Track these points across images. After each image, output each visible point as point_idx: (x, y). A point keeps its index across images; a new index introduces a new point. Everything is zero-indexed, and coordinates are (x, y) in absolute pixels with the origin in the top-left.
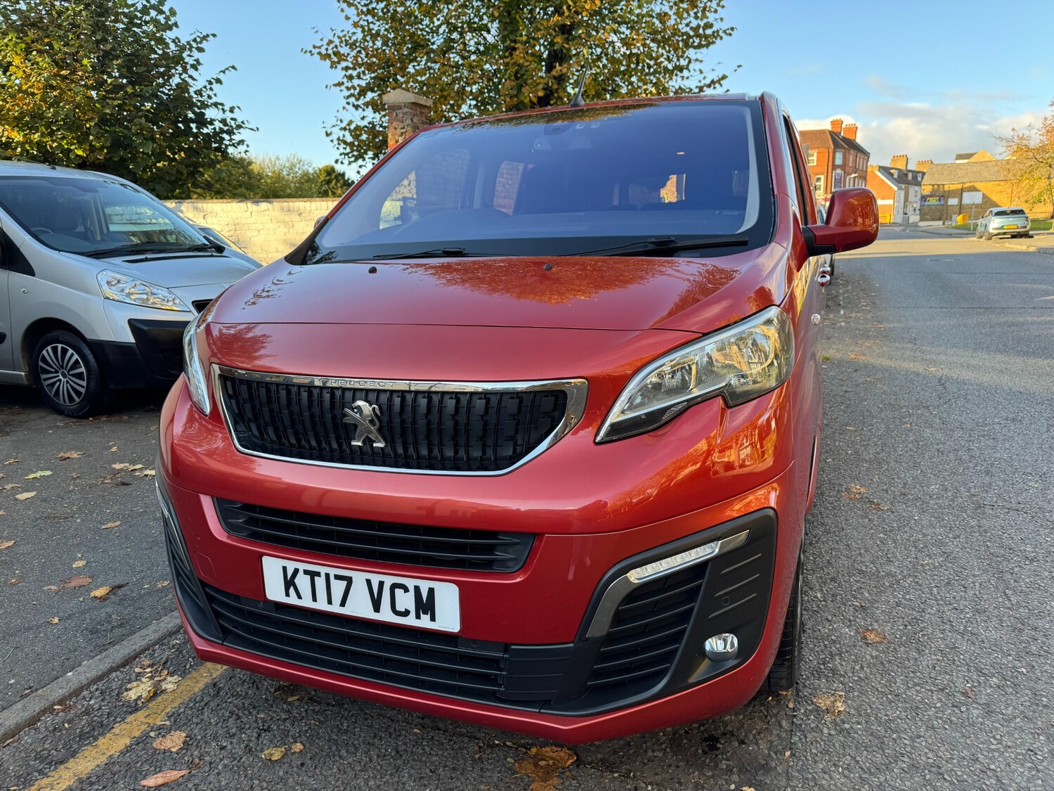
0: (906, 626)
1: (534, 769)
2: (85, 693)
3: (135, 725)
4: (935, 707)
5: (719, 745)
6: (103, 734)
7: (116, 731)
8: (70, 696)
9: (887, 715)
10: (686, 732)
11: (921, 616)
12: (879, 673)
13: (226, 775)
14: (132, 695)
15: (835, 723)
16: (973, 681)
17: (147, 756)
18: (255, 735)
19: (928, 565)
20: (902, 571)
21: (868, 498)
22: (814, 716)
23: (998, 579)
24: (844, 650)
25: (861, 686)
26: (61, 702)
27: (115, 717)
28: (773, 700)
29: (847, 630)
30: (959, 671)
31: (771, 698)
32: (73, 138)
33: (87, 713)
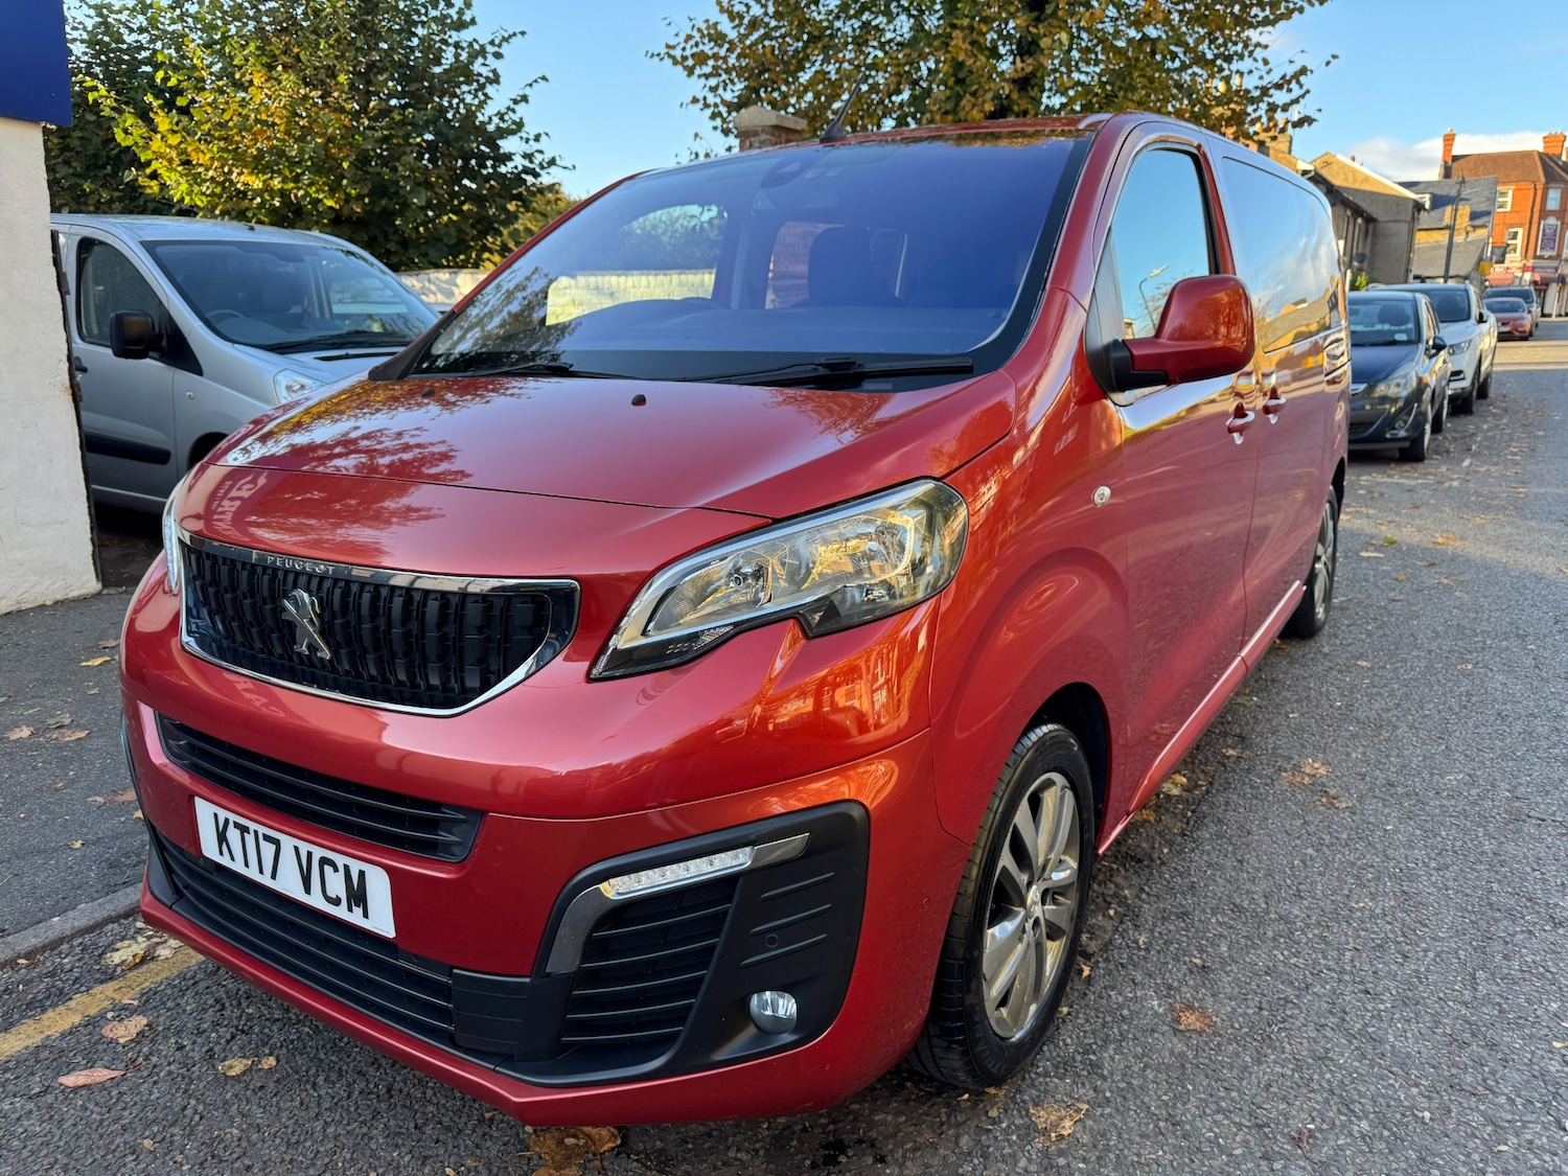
0: (1261, 1009)
1: (553, 1147)
2: (65, 946)
3: (100, 997)
4: (1231, 1155)
5: (843, 1159)
6: (54, 1006)
7: (72, 1004)
8: (44, 948)
9: (1139, 1155)
10: (805, 1130)
11: (1297, 997)
12: (1167, 1082)
13: (163, 1086)
14: (117, 957)
15: (1045, 1153)
16: (1323, 1121)
17: (87, 1043)
18: (228, 1036)
19: (1361, 910)
20: (1308, 916)
21: (1323, 785)
22: (1018, 1137)
23: (1475, 949)
24: (1130, 1036)
25: (1125, 1098)
26: (29, 955)
27: (82, 983)
28: (968, 1100)
29: (1155, 1003)
30: (1310, 1099)
31: (966, 1096)
32: (324, 184)
33: (52, 974)
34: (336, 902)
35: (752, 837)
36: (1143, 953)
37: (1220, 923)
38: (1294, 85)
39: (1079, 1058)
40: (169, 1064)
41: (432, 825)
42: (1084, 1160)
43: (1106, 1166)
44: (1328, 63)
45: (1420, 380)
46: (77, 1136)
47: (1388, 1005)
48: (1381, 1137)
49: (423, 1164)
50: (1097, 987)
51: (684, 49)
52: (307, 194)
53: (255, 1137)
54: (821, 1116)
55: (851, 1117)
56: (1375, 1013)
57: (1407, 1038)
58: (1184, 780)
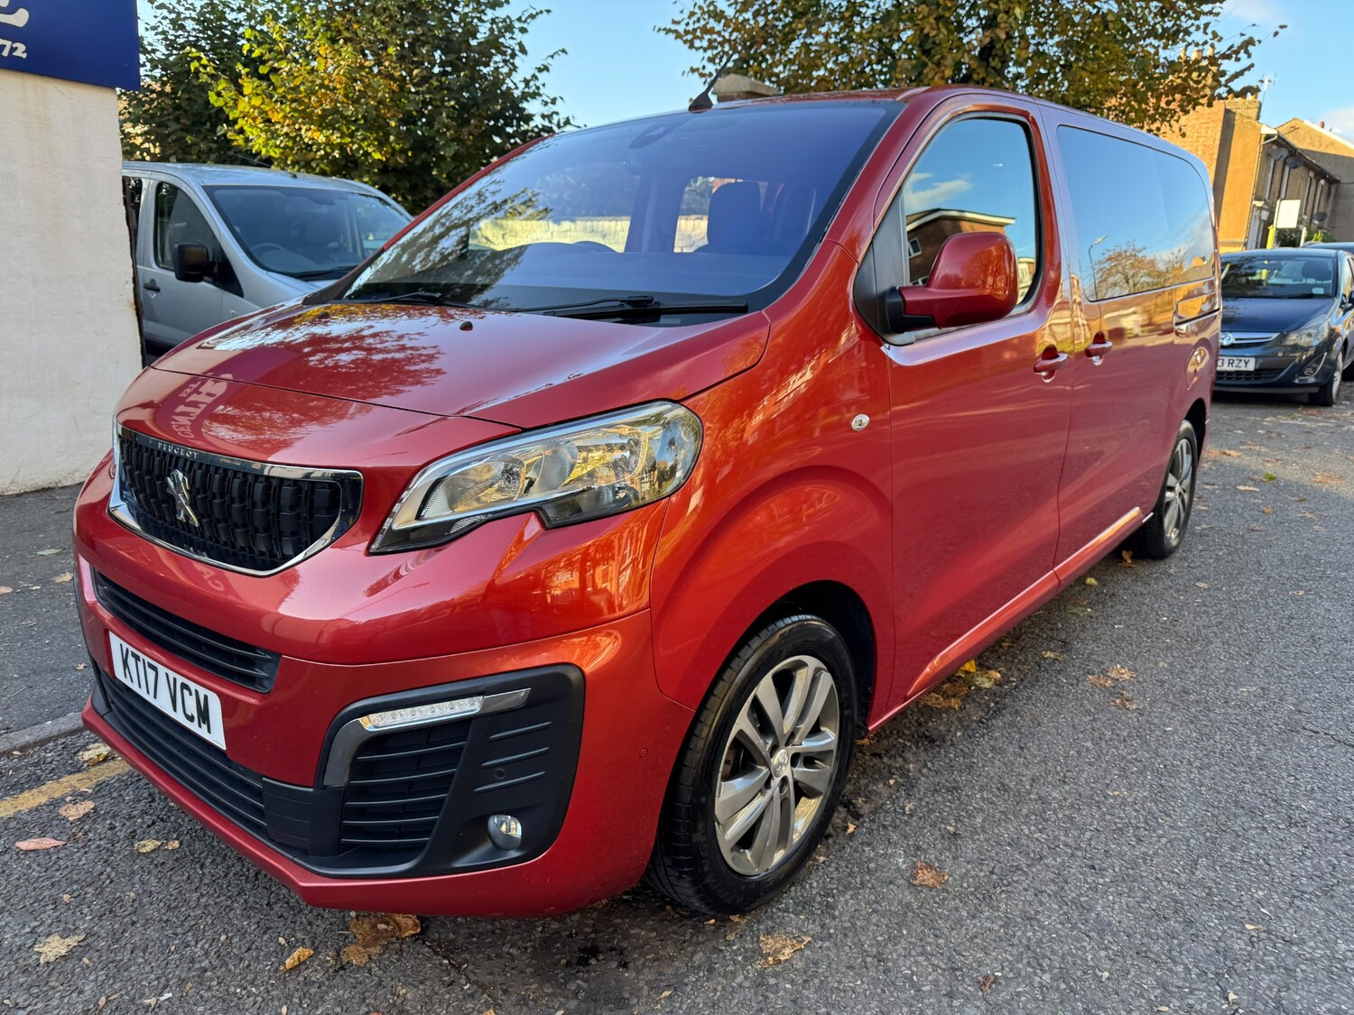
0: (992, 873)
1: (368, 930)
2: (52, 744)
4: (919, 990)
5: (593, 961)
6: (30, 788)
7: (44, 788)
8: (36, 744)
9: (840, 982)
10: (571, 936)
11: (1029, 866)
12: (887, 926)
13: (91, 856)
14: (87, 755)
15: (761, 974)
16: (1011, 970)
17: (46, 819)
18: (150, 822)
19: (1114, 797)
20: (1065, 799)
21: (1123, 688)
22: (744, 958)
23: (1206, 840)
24: (870, 885)
25: (846, 935)
26: (22, 749)
27: (55, 774)
28: (713, 925)
29: (901, 860)
30: (1006, 951)
31: (713, 921)
32: (375, 139)
33: (36, 764)
34: (191, 719)
35: (481, 689)
36: (906, 818)
37: (983, 799)
38: (1242, 55)
39: (818, 899)
40: (100, 839)
41: (251, 663)
42: (792, 982)
43: (809, 989)
44: (1276, 34)
45: (1332, 331)
46: (18, 887)
47: (1107, 880)
48: (1058, 989)
49: (265, 933)
50: (855, 843)
51: (687, 24)
52: (360, 147)
53: (146, 900)
54: (588, 926)
55: (611, 929)
56: (1094, 885)
57: (1113, 909)
58: (999, 675)
